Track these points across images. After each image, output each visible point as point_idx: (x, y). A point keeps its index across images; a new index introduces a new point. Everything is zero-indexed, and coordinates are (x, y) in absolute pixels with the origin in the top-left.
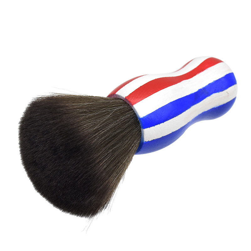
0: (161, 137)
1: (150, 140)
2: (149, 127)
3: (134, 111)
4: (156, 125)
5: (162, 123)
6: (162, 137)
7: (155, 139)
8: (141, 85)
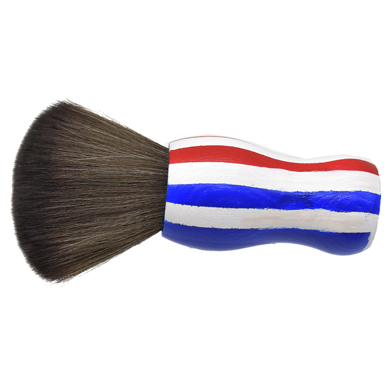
0: (191, 225)
1: (174, 222)
2: (175, 203)
3: (167, 173)
4: (186, 204)
5: (197, 207)
6: (194, 227)
7: (181, 224)
8: (203, 145)
